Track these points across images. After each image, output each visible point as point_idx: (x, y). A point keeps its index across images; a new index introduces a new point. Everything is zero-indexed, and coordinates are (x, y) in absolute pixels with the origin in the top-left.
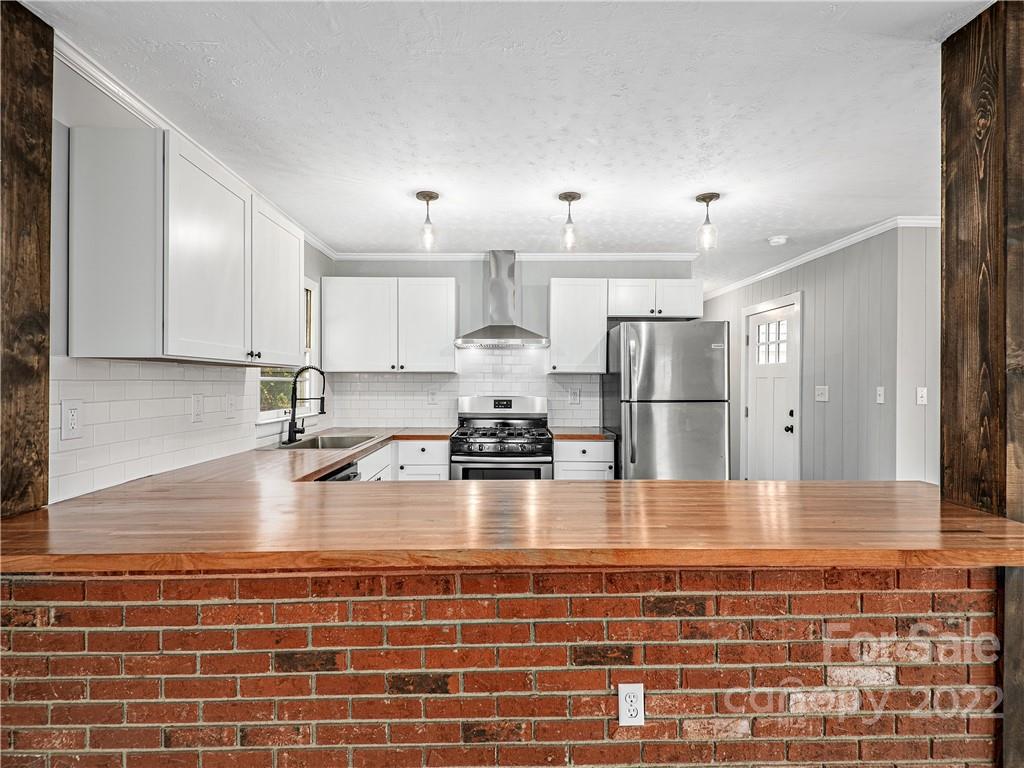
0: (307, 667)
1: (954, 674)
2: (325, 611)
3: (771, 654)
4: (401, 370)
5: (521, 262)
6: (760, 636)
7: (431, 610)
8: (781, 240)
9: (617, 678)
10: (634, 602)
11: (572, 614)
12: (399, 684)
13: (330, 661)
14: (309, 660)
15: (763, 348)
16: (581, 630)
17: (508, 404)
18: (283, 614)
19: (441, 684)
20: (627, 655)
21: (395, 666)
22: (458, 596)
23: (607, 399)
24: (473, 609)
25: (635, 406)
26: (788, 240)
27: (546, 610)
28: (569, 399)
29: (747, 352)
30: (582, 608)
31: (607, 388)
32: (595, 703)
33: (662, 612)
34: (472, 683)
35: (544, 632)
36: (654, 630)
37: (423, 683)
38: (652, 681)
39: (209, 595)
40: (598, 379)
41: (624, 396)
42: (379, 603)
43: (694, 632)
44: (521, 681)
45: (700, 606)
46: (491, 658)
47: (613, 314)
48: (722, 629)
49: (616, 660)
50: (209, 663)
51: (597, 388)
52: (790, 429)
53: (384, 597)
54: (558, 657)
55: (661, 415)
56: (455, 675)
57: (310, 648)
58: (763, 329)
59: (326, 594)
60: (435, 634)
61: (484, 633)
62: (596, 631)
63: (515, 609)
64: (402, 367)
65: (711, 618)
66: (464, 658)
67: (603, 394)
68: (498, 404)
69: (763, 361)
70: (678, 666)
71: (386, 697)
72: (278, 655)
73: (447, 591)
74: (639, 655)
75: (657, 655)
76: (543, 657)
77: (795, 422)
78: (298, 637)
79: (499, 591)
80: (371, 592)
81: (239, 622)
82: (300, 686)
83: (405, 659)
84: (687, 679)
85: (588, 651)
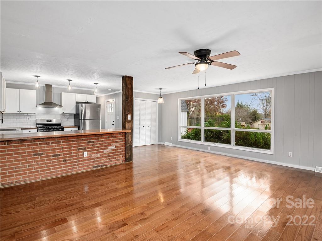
0: (39, 155)
1: (121, 146)
2: (41, 147)
3: (102, 146)
4: (20, 113)
5: (53, 87)
6: (101, 144)
7: (58, 146)
8: (110, 90)
9: (83, 152)
10: (86, 142)
11: (78, 144)
12: (53, 156)
13: (42, 154)
14: (39, 154)
15: (109, 109)
16: (79, 146)
17: (51, 121)
18: (34, 148)
19: (60, 155)
20: (85, 148)
21: (53, 154)
22: (62, 144)
23: (75, 119)
24: (64, 145)
25: (83, 120)
26: (112, 90)
27: (74, 144)
28: (66, 119)
29: (106, 109)
30: (79, 144)
31: (76, 117)
32: (81, 155)
33: (89, 143)
34: (64, 154)
35: (74, 147)
36: (88, 145)
37: (57, 155)
38: (88, 151)
39: (22, 147)
40: (73, 115)
41: (80, 118)
42: (50, 146)
43: (93, 145)
44: (71, 153)
45: (94, 142)
46: (66, 151)
47: (77, 101)
48: (96, 144)
49: (84, 149)
50: (22, 157)
51: (73, 117)
52: (113, 125)
53: (50, 145)
54: (76, 150)
55: (87, 122)
56: (62, 154)
57: (39, 153)
58: (109, 104)
59: (41, 145)
60: (58, 149)
61: (66, 148)
62: (81, 146)
63: (70, 145)
64: (21, 112)
65: (95, 143)
66: (63, 151)
67: (75, 118)
68: (48, 121)
69: (109, 112)
70: (91, 149)
71: (51, 158)
72: (34, 154)
73: (60, 143)
74: (86, 148)
75: (88, 148)
76: (74, 150)
77: (114, 123)
78: (37, 151)
79: (68, 142)
80: (49, 144)
81: (27, 150)
82: (38, 158)
83: (54, 152)
84: (92, 150)
85: (80, 149)
